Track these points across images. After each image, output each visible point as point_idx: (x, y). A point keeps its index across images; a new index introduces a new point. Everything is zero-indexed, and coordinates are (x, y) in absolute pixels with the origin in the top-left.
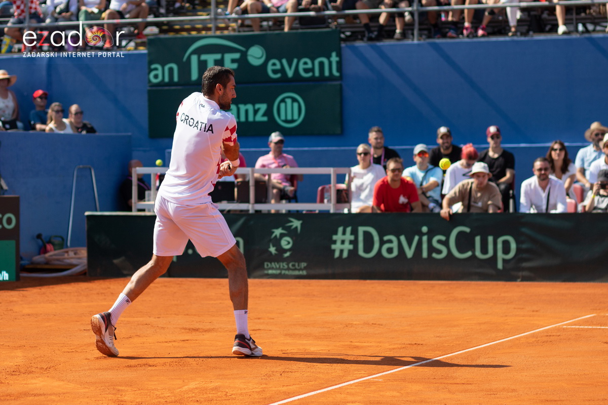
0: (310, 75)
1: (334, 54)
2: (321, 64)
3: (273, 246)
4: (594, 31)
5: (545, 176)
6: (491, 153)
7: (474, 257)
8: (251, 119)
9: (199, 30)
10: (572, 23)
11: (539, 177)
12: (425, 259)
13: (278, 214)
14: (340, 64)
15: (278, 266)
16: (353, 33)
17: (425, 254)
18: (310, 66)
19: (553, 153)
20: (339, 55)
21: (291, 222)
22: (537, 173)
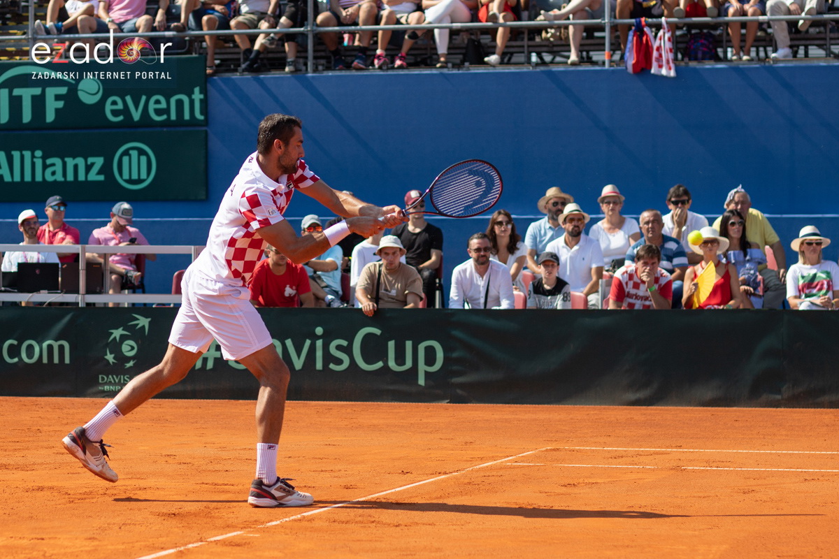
0: (164, 117)
1: (197, 90)
2: (180, 104)
3: (111, 353)
4: (552, 62)
5: (485, 259)
6: (411, 228)
7: (386, 368)
8: (81, 177)
9: (10, 55)
10: (523, 52)
11: (477, 260)
12: (319, 371)
13: (118, 309)
14: (204, 103)
15: (117, 381)
16: (222, 60)
17: (319, 366)
18: (163, 105)
19: (496, 227)
20: (204, 91)
21: (137, 319)
22: (473, 254)
